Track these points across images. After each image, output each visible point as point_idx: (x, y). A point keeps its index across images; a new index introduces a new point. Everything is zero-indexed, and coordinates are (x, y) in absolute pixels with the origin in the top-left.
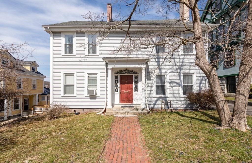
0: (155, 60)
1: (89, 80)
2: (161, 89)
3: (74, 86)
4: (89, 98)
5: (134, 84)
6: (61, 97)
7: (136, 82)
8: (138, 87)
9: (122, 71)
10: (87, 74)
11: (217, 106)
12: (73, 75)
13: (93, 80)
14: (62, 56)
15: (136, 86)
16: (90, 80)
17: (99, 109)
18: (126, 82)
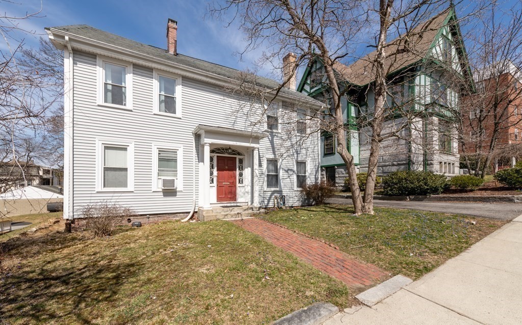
0: (269, 139)
1: (160, 160)
2: (273, 180)
3: (127, 171)
4: (162, 194)
5: (238, 172)
6: (95, 192)
7: (241, 168)
8: (243, 175)
9: (219, 149)
10: (158, 150)
11: (353, 194)
12: (125, 149)
13: (168, 160)
14: (99, 106)
15: (241, 175)
16: (164, 161)
17: (181, 214)
18: (227, 167)
